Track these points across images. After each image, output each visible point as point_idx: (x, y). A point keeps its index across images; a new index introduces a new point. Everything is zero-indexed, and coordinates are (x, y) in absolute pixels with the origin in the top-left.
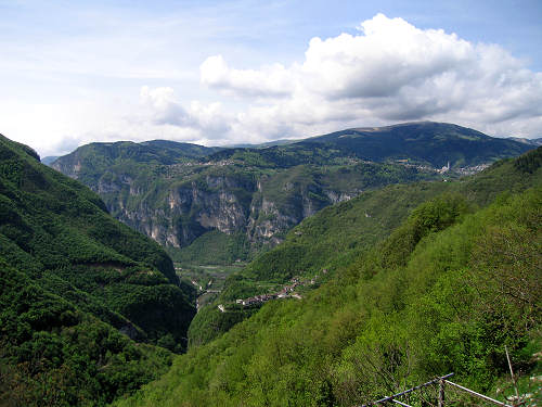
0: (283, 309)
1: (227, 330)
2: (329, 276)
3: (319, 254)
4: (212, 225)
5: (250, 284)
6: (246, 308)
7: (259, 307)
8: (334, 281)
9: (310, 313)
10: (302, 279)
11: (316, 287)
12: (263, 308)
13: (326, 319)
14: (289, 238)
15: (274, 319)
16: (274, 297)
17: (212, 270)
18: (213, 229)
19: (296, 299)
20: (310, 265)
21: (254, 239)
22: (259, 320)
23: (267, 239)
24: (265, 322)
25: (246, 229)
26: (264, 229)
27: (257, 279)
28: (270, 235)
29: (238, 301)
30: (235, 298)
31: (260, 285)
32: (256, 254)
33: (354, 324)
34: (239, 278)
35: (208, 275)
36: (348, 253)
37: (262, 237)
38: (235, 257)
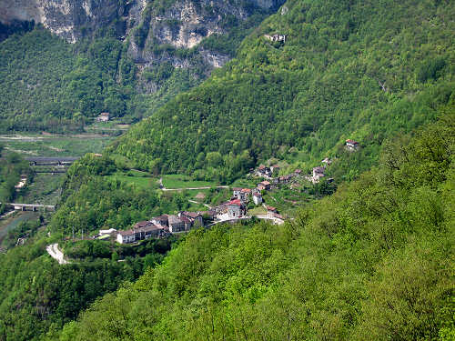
0: (233, 253)
1: (72, 315)
2: (362, 159)
3: (334, 95)
4: (23, 15)
5: (138, 184)
6: (128, 252)
7: (163, 249)
8: (378, 174)
9: (308, 263)
10: (285, 169)
11: (325, 190)
12: (174, 252)
13: (354, 280)
14: (249, 51)
15: (205, 281)
16: (207, 220)
17: (29, 146)
18: (27, 26)
19: (266, 226)
20: (309, 129)
21: (147, 54)
22: (163, 285)
23: (185, 55)
24: (180, 291)
25: (123, 28)
26: (175, 27)
27: (159, 170)
28: (192, 44)
29: (104, 233)
30: (94, 223)
31: (166, 186)
32: (154, 99)
33: (433, 295)
34: (105, 168)
35: (15, 160)
36: (417, 93)
37: (171, 51)
38: (92, 109)
